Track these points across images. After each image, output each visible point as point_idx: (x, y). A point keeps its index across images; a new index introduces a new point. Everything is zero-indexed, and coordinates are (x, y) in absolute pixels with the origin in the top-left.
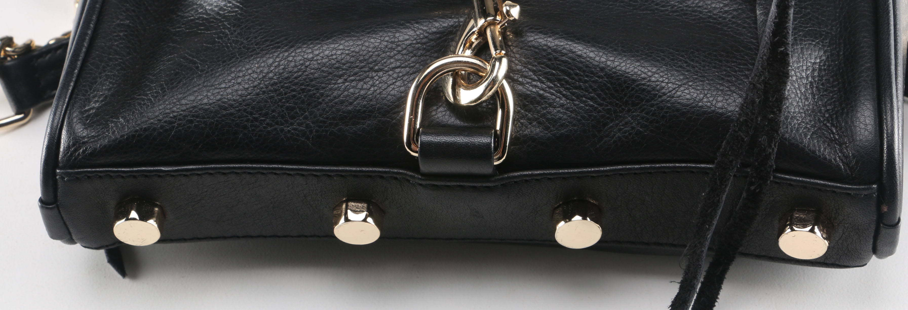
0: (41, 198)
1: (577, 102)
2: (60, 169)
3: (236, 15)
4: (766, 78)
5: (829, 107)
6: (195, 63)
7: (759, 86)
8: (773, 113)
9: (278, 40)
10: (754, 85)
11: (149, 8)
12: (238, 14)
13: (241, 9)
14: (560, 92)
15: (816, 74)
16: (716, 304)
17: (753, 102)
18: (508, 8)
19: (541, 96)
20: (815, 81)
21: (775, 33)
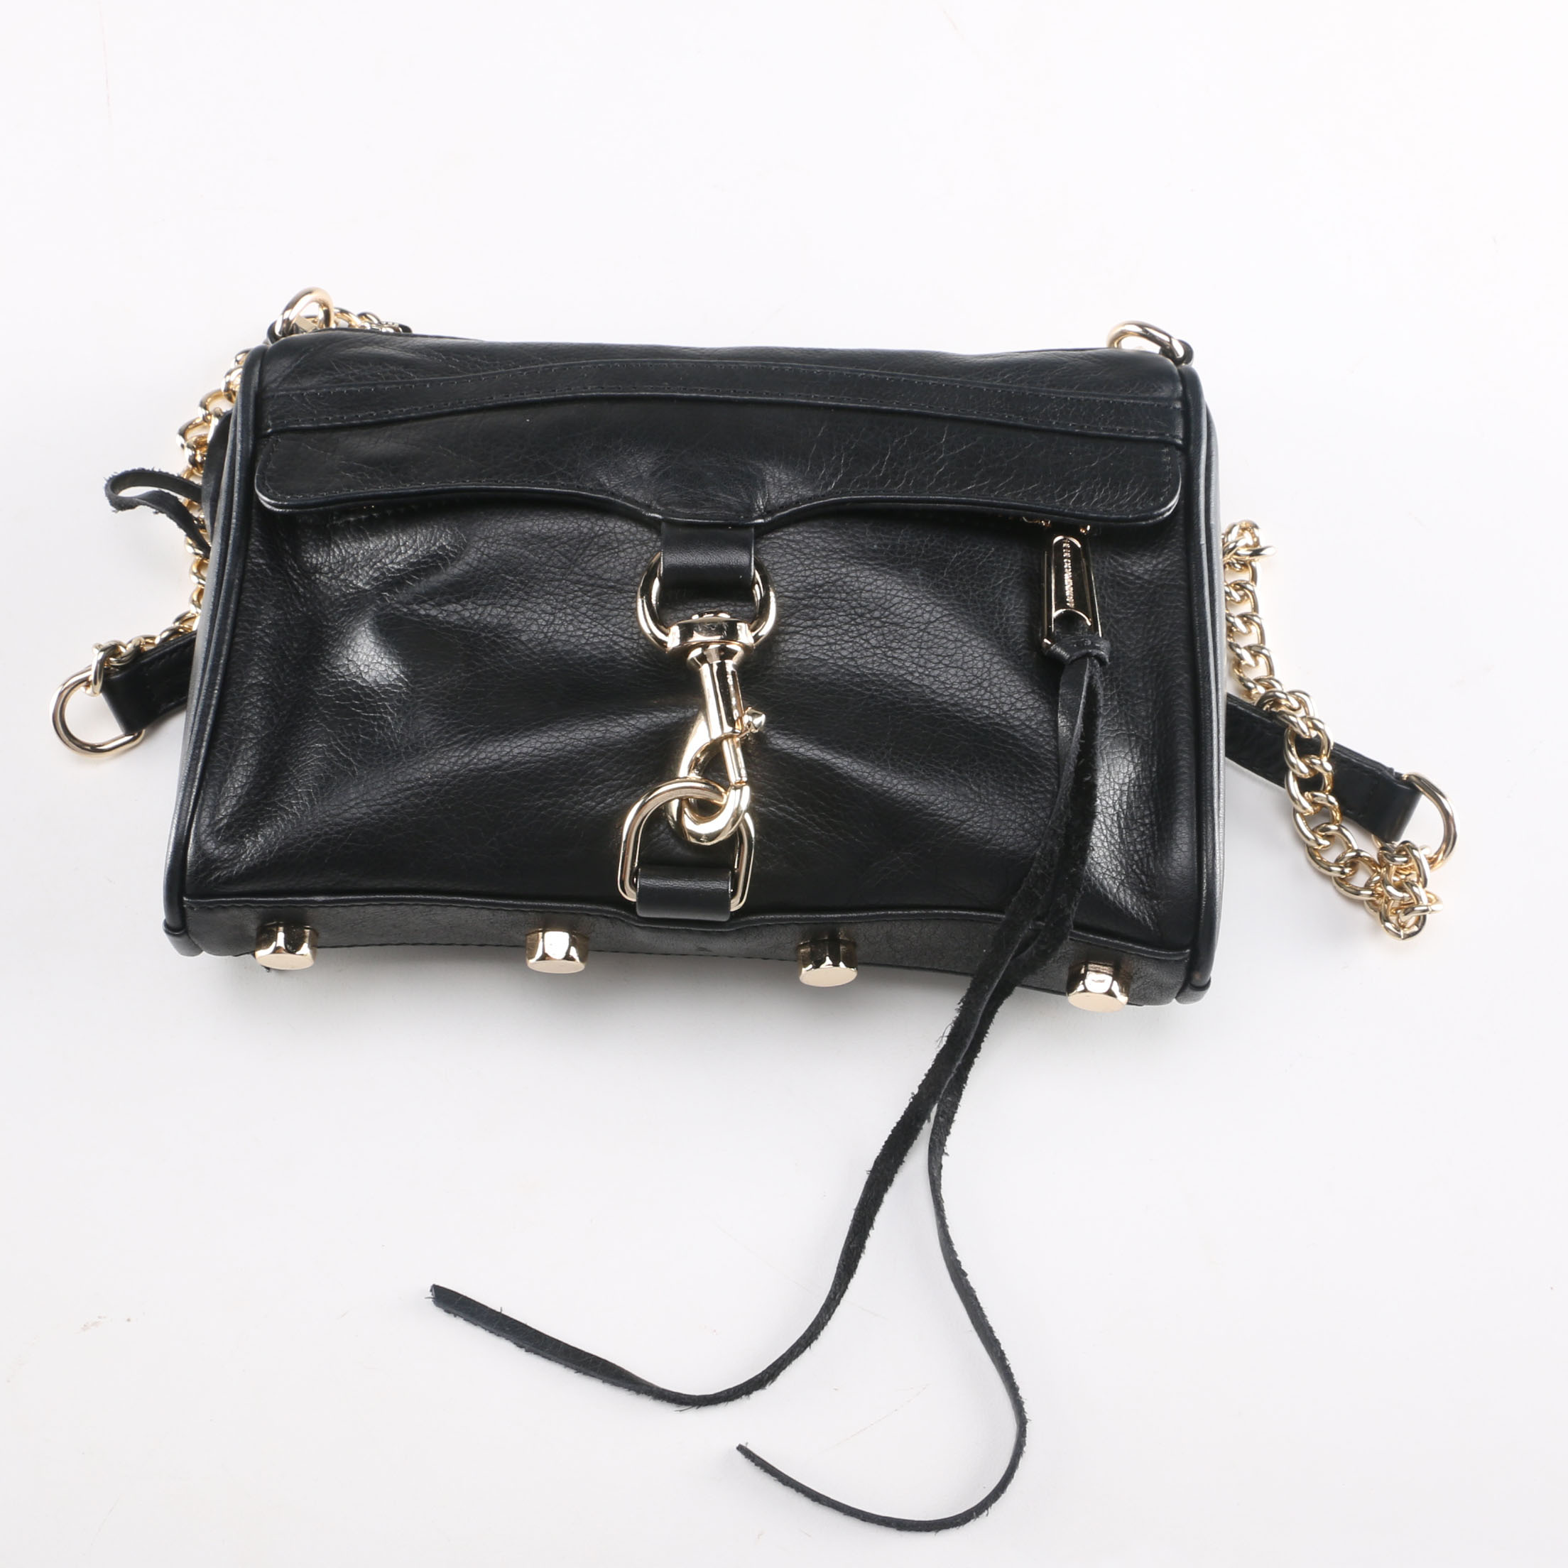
0: (165, 921)
1: (833, 834)
2: (188, 897)
3: (400, 694)
4: (1068, 818)
5: (1139, 847)
6: (350, 765)
7: (1059, 831)
8: (1075, 865)
9: (455, 739)
10: (1055, 831)
11: (287, 653)
12: (404, 692)
13: (408, 687)
14: (813, 820)
15: (1124, 798)
16: (985, 1039)
17: (1052, 852)
18: (750, 718)
19: (789, 822)
20: (1123, 810)
21: (1079, 757)
